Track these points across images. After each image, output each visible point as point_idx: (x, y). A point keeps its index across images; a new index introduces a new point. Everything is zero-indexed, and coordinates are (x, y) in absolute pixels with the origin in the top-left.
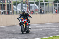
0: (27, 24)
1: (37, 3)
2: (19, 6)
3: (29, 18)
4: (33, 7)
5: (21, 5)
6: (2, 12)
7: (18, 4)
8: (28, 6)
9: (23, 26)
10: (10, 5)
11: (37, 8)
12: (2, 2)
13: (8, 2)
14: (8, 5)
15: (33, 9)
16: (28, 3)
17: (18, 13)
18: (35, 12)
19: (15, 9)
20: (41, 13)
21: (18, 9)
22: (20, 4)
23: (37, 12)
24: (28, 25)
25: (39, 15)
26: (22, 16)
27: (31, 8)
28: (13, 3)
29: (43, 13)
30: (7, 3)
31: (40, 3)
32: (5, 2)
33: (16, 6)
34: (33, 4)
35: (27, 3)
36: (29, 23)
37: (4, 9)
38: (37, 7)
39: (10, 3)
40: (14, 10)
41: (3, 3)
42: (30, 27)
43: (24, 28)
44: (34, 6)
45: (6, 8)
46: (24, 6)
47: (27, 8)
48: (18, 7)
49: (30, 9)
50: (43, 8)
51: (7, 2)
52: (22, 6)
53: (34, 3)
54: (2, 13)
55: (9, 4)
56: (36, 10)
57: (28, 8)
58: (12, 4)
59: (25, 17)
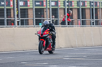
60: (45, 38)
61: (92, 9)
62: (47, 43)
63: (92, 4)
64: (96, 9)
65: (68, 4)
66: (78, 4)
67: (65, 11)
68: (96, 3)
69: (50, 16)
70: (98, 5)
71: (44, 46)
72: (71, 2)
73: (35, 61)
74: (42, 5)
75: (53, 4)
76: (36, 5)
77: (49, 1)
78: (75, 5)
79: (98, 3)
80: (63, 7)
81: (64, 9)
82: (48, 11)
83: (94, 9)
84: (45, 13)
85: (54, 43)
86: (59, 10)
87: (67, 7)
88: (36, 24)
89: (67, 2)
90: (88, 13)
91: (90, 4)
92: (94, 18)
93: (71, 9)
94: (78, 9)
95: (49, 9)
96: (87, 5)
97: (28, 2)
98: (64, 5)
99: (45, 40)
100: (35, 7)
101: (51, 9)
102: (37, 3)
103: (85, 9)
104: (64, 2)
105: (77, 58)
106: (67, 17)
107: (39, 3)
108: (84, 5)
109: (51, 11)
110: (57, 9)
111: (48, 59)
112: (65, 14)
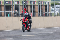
2: (57, 8)
6: (40, 14)
17: (56, 15)
39: (48, 5)
45: (43, 10)
60: (26, 23)
61: (39, 6)
62: (27, 25)
63: (39, 3)
65: (25, 3)
66: (31, 3)
67: (23, 7)
68: (41, 2)
69: (14, 10)
70: (43, 3)
71: (25, 27)
72: (27, 2)
73: (5, 37)
74: (10, 3)
75: (16, 3)
76: (6, 4)
77: (14, 1)
78: (29, 4)
79: (43, 2)
80: (22, 4)
81: (23, 6)
82: (13, 7)
83: (40, 6)
84: (11, 8)
85: (31, 26)
86: (19, 6)
87: (24, 5)
88: (6, 15)
89: (25, 2)
90: (37, 8)
91: (38, 3)
92: (40, 11)
93: (27, 6)
94: (31, 6)
95: (14, 6)
96: (36, 4)
97: (2, 2)
98: (23, 4)
99: (26, 24)
100: (5, 5)
101: (15, 6)
102: (7, 3)
103: (35, 6)
104: (23, 2)
105: (30, 35)
106: (24, 11)
107: (8, 3)
108: (34, 3)
109: (15, 7)
110: (18, 6)
111: (13, 36)
112: (23, 9)
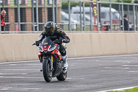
0: (58, 56)
1: (118, 5)
2: (75, 13)
3: (64, 42)
4: (108, 15)
5: (79, 11)
6: (36, 27)
7: (73, 8)
8: (95, 13)
9: (49, 62)
10: (54, 9)
11: (117, 18)
12: (35, 4)
13: (48, 4)
14: (50, 10)
15: (107, 19)
16: (96, 5)
17: (73, 30)
18: (112, 28)
19: (66, 19)
20: (126, 28)
21: (72, 19)
22: (77, 9)
23: (116, 28)
24: (62, 60)
25: (122, 34)
26: (46, 38)
27: (104, 17)
28: (60, 6)
29: (131, 30)
30: (47, 6)
31: (124, 5)
32: (43, 3)
33: (67, 13)
34: (109, 8)
35: (93, 6)
36: (63, 54)
37: (41, 20)
38: (118, 15)
39: (54, 6)
40: (64, 21)
41: (37, 6)
42: (66, 65)
43: (50, 67)
44: (110, 13)
45: (43, 18)
46: (87, 13)
47: (93, 18)
48: (72, 15)
49: (102, 20)
50: (130, 17)
51: (46, 3)
52: (83, 13)
53: (111, 6)
54: (36, 30)
55: (51, 8)
56: (114, 22)
57: (95, 17)
58: (59, 8)
59: (53, 40)
64: (40, 9)
65: (1, 2)
66: (15, 1)
78: (11, 3)
83: (37, 9)
90: (29, 14)
91: (32, 2)
92: (38, 21)
94: (16, 9)
96: (28, 4)
108: (23, 3)
